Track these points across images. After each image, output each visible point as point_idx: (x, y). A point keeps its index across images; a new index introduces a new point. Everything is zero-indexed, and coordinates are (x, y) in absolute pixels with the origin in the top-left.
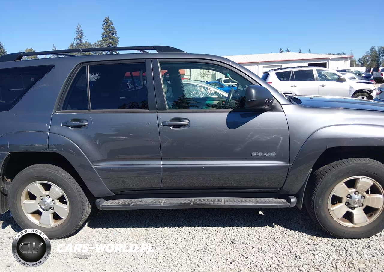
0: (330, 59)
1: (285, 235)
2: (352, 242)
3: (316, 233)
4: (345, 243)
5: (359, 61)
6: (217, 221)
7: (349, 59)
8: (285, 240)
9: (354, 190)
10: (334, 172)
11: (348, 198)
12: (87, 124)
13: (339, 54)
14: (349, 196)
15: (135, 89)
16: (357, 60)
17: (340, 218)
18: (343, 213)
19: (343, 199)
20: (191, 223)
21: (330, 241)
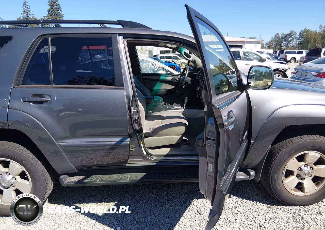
0: (246, 42)
1: (245, 203)
2: (305, 208)
3: (271, 201)
4: (299, 210)
5: (266, 44)
6: (180, 191)
7: (260, 43)
8: (246, 209)
9: (303, 163)
10: (287, 149)
11: (299, 171)
12: (50, 99)
13: (250, 38)
14: (299, 169)
15: (92, 61)
16: (265, 44)
17: (292, 189)
18: (295, 184)
19: (294, 172)
20: (156, 194)
21: (285, 209)
